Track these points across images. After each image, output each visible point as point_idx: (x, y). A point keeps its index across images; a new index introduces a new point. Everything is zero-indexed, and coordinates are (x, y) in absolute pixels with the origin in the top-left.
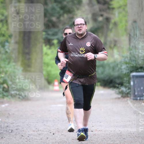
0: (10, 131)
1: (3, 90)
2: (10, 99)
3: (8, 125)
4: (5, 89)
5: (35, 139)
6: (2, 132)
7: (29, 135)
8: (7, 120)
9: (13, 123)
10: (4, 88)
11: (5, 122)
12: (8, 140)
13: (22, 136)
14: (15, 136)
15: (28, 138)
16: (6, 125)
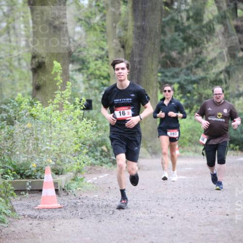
0: (111, 212)
1: (101, 155)
2: (111, 167)
3: (108, 203)
4: (103, 153)
5: (146, 224)
6: (99, 213)
7: (137, 218)
8: (107, 197)
9: (115, 201)
10: (103, 151)
11: (104, 200)
12: (108, 224)
13: (128, 219)
14: (117, 219)
15: (136, 223)
16: (105, 203)
